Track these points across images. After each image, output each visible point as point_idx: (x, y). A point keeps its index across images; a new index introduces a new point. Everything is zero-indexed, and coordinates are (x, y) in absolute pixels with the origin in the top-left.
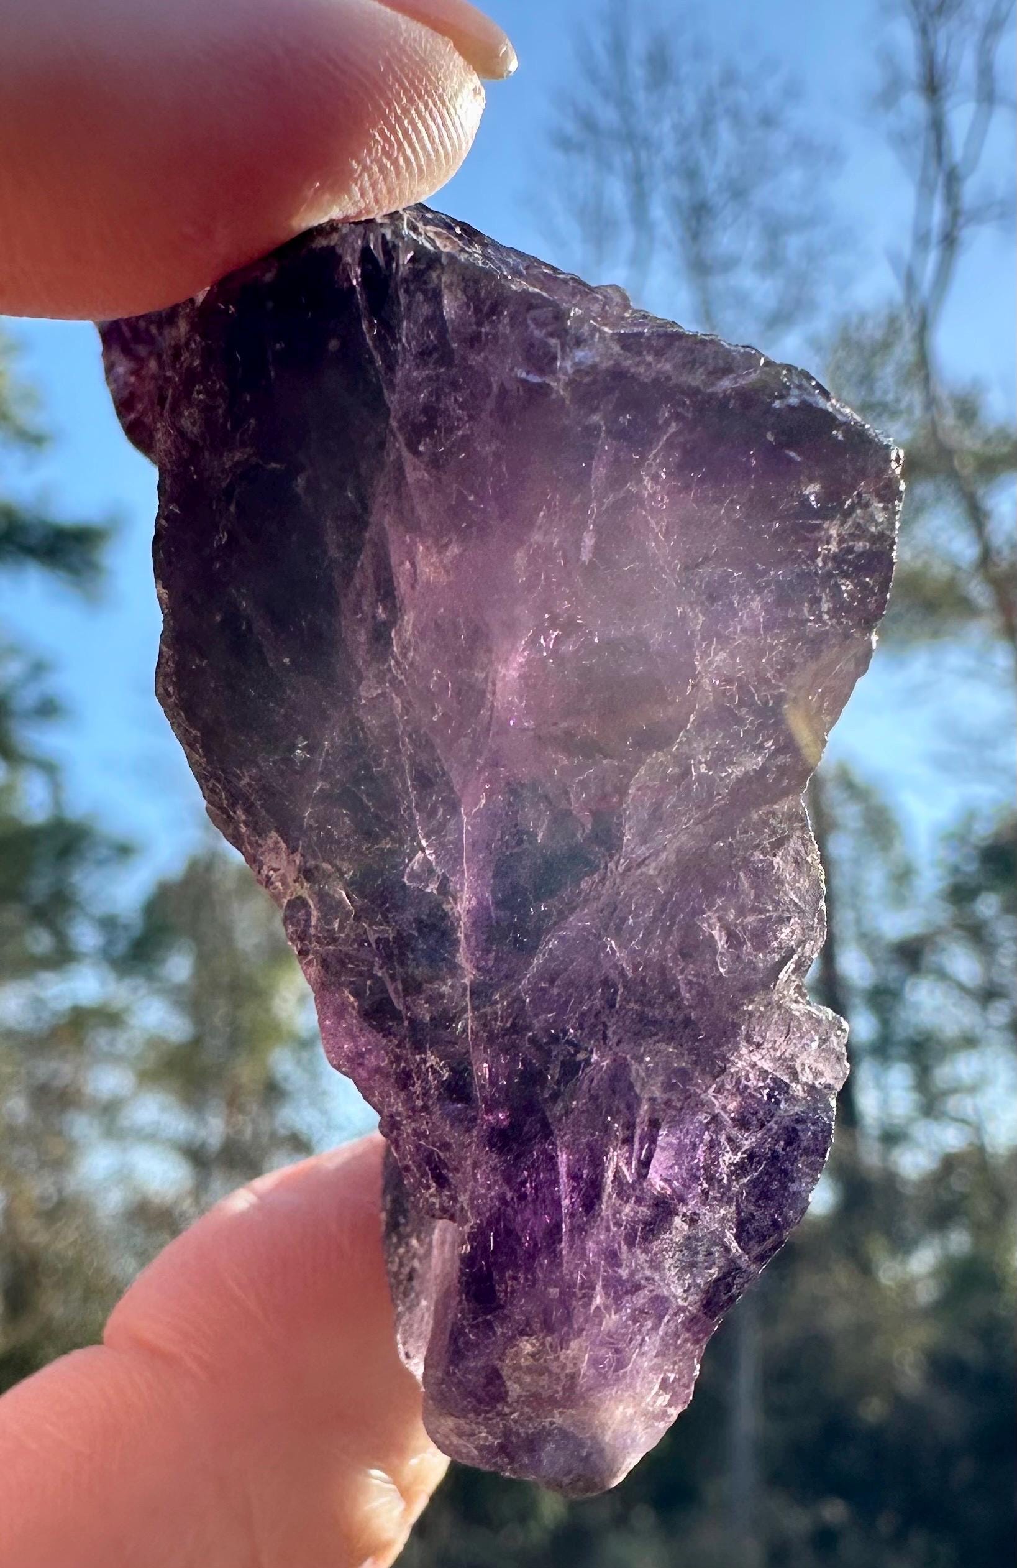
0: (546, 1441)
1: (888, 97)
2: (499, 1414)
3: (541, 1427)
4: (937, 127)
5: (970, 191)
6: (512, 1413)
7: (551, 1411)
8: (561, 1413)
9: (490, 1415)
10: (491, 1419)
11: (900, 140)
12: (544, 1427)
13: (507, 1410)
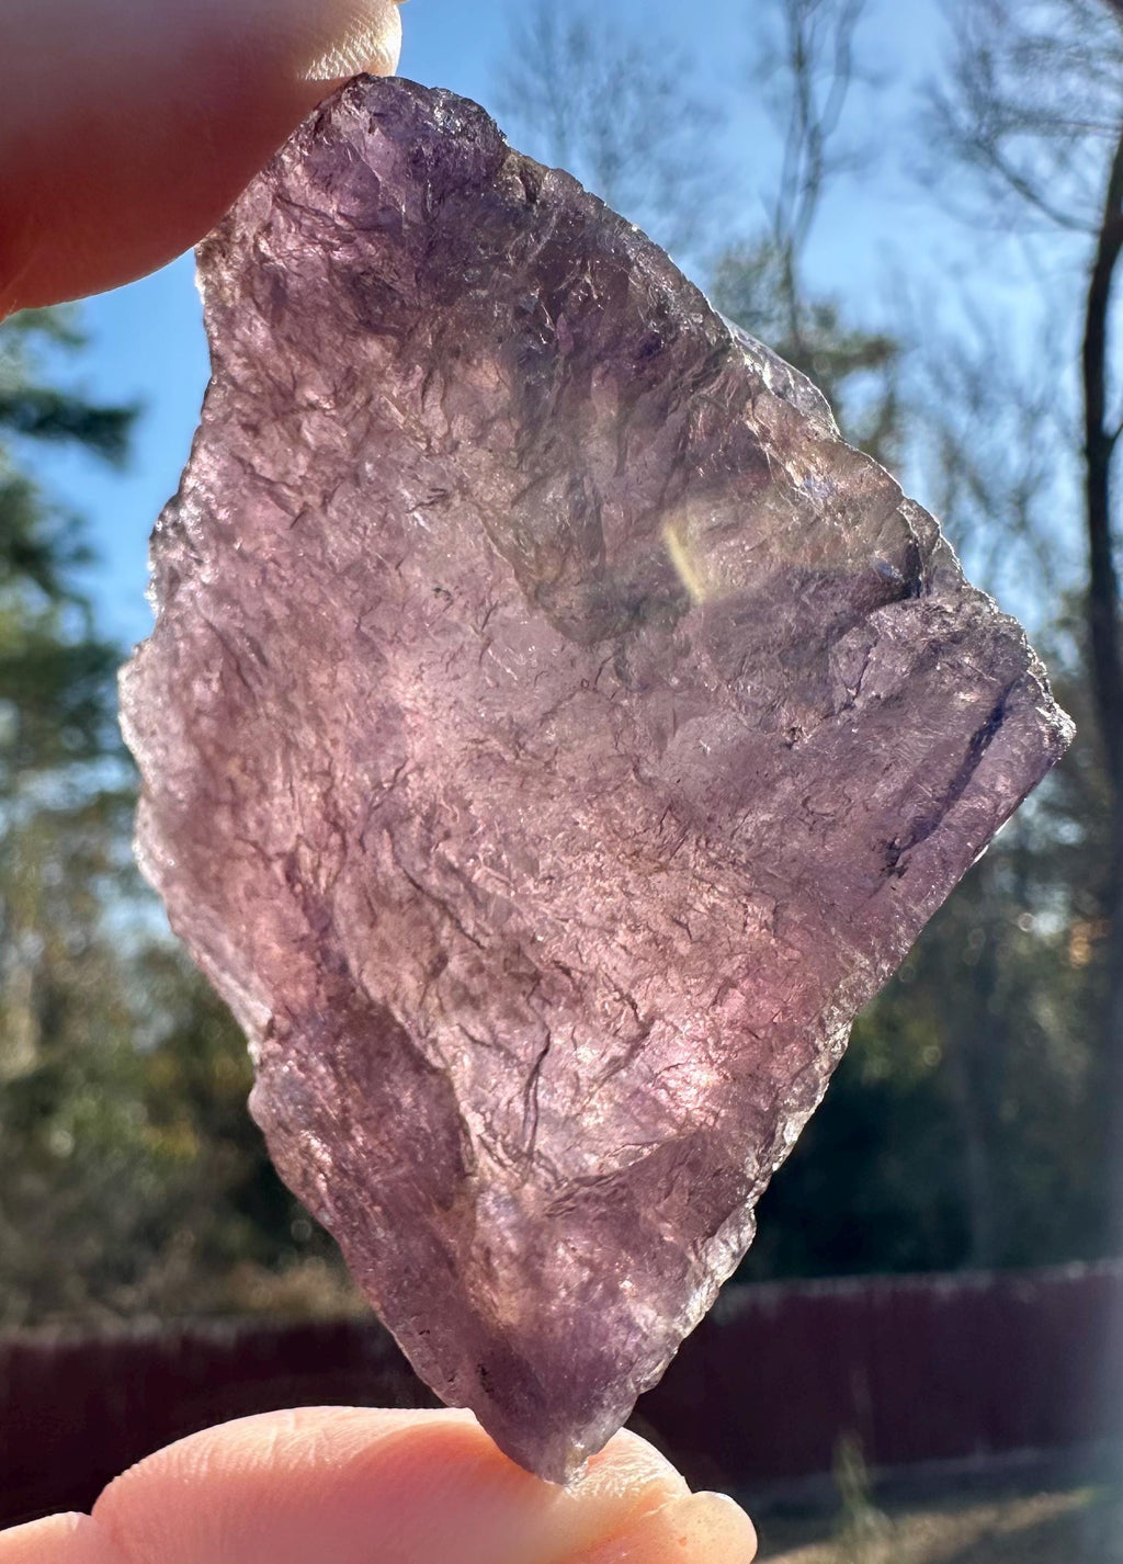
1: (763, 70)
4: (803, 94)
5: (830, 145)
11: (774, 105)
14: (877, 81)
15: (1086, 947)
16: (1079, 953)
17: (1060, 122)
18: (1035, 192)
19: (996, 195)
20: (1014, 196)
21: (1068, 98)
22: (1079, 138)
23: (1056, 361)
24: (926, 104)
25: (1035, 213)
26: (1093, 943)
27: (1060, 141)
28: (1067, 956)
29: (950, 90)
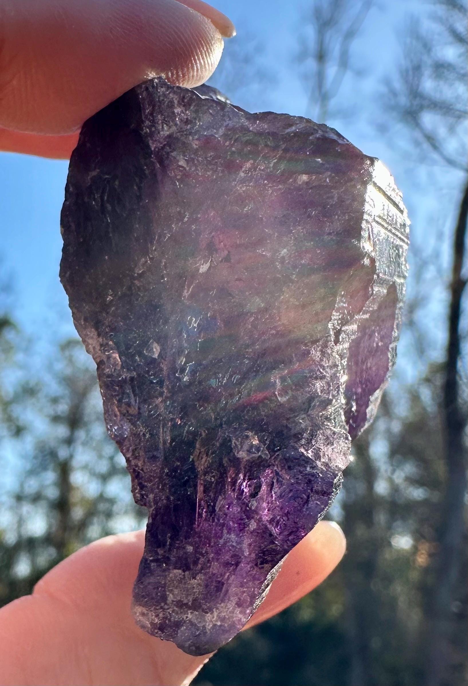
0: (182, 625)
1: (301, 57)
2: (161, 608)
3: (181, 619)
4: (320, 76)
5: (333, 103)
6: (168, 609)
7: (187, 611)
8: (191, 613)
9: (158, 608)
10: (157, 610)
11: (305, 77)
12: (183, 618)
13: (166, 607)
14: (360, 73)
15: (426, 556)
16: (422, 560)
17: (451, 109)
18: (437, 144)
19: (417, 144)
20: (426, 146)
21: (458, 97)
22: (462, 119)
23: (440, 236)
24: (383, 89)
25: (435, 156)
26: (431, 555)
27: (451, 120)
28: (414, 561)
29: (398, 85)
